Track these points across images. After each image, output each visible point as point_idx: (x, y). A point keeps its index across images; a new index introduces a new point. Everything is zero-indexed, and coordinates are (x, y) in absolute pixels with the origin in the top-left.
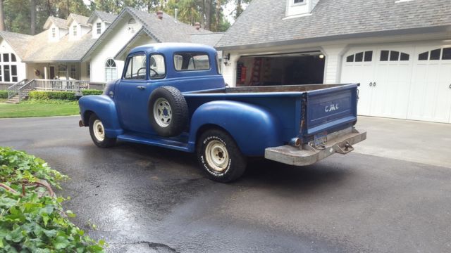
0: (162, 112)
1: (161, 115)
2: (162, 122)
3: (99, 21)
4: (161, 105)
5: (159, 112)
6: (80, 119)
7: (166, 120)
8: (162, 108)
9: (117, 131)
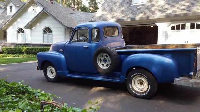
0: (102, 61)
1: (102, 62)
2: (103, 66)
3: (11, 4)
4: (102, 56)
5: (101, 61)
6: (38, 66)
7: (105, 65)
8: (102, 58)
9: (66, 72)
